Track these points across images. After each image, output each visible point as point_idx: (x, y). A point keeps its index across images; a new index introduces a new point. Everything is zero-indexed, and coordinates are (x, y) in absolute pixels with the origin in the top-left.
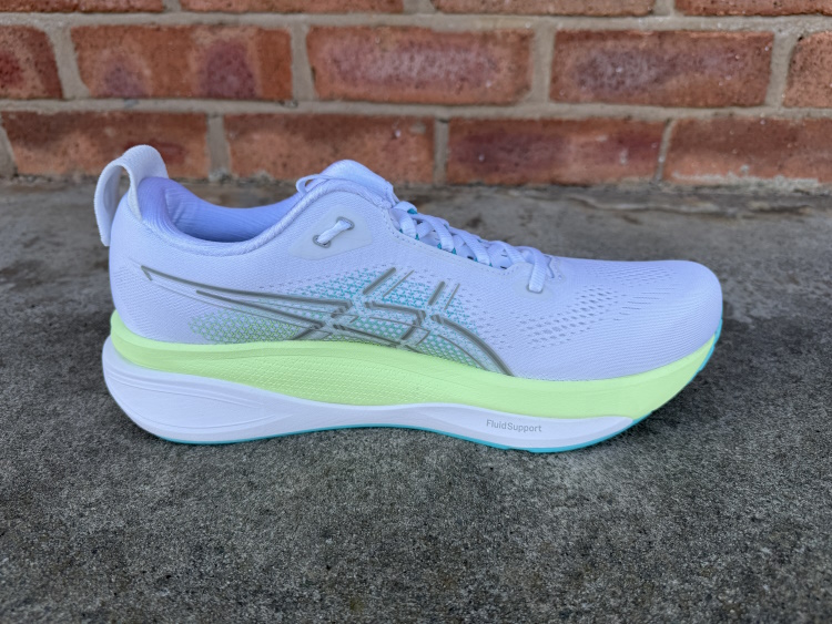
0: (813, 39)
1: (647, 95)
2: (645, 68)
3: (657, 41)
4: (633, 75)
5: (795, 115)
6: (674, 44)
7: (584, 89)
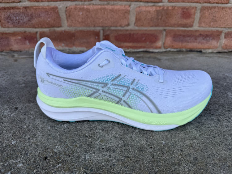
0: (69, 8)
1: (28, 25)
2: (24, 17)
3: (25, 10)
4: (22, 19)
5: (72, 29)
6: (30, 10)
7: (9, 24)
